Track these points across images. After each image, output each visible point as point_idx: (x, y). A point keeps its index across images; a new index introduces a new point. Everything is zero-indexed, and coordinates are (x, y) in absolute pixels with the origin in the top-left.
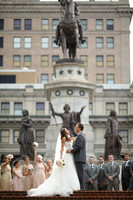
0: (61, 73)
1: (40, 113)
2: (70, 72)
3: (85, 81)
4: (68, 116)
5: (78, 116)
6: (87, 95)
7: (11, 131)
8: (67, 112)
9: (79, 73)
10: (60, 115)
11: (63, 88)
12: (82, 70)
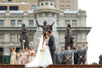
0: (42, 4)
1: (31, 26)
2: (47, 4)
3: (55, 9)
4: (46, 27)
5: (51, 27)
6: (56, 16)
7: (16, 35)
8: (45, 25)
9: (52, 4)
10: (42, 26)
11: (43, 12)
12: (53, 3)
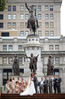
0: (30, 40)
1: (20, 50)
2: (33, 40)
4: (33, 58)
5: (36, 58)
6: (40, 49)
8: (32, 57)
9: (37, 40)
10: (29, 58)
11: (30, 47)
